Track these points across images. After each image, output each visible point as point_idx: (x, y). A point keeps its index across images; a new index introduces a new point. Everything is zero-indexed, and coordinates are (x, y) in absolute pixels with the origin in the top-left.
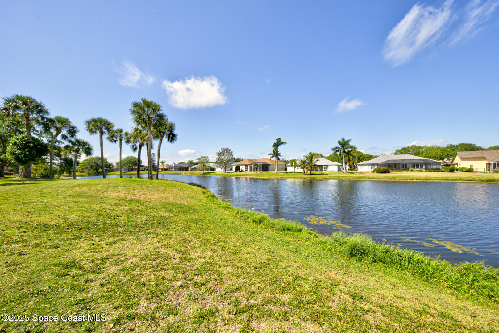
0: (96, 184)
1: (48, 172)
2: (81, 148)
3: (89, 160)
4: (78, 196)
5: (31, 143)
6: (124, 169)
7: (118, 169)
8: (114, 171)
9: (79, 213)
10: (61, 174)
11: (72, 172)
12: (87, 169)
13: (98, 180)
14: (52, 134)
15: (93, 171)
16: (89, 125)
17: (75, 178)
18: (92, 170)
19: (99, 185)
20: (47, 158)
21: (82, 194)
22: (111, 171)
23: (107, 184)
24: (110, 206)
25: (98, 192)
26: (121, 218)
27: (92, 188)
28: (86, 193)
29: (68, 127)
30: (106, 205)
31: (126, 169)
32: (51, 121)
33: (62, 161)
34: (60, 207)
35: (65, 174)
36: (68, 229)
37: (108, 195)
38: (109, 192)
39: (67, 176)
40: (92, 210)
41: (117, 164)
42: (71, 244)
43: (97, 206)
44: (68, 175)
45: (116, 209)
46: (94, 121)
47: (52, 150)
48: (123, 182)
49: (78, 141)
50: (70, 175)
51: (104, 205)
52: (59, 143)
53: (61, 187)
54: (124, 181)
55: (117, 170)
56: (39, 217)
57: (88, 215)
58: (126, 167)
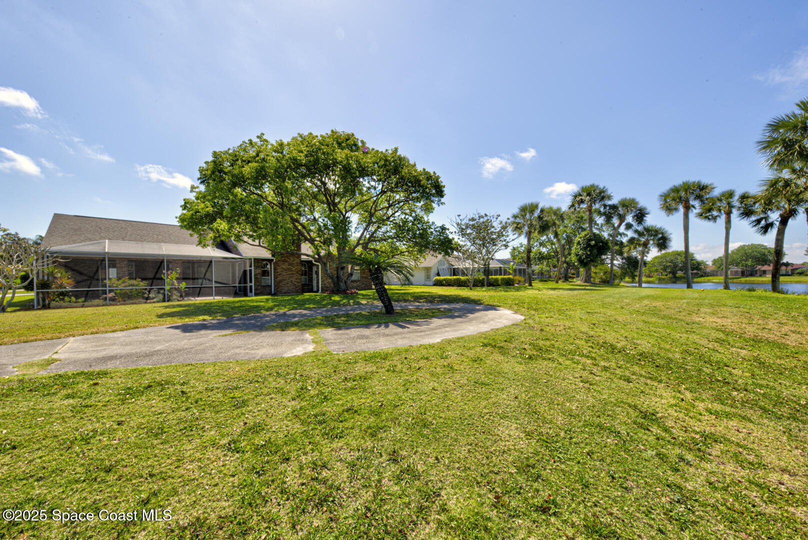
0: (676, 298)
1: (608, 276)
2: (651, 239)
3: (662, 258)
4: (648, 314)
5: (592, 240)
6: (731, 271)
7: (717, 272)
8: (708, 276)
9: (652, 341)
10: (621, 279)
11: (636, 276)
12: (657, 272)
13: (678, 291)
14: (613, 226)
15: (666, 275)
16: (665, 200)
17: (640, 286)
18: (666, 273)
19: (681, 299)
20: (607, 258)
21: (654, 312)
22: (702, 276)
23: (696, 299)
24: (707, 342)
25: (680, 312)
26: (733, 371)
27: (670, 304)
28: (660, 311)
29: (635, 211)
30: (698, 337)
31: (736, 272)
32: (614, 207)
33: (624, 261)
34: (625, 325)
35: (627, 279)
36: (640, 360)
37: (701, 319)
38: (703, 315)
39: (628, 282)
40: (673, 340)
41: (715, 261)
42: (647, 384)
43: (682, 336)
44: (630, 280)
45: (721, 350)
46: (676, 190)
47: (613, 246)
48: (733, 298)
49: (648, 230)
50: (633, 281)
51: (693, 337)
52: (621, 236)
53: (624, 297)
54: (735, 296)
55: (713, 274)
56: (604, 332)
57: (668, 347)
58: (735, 269)
